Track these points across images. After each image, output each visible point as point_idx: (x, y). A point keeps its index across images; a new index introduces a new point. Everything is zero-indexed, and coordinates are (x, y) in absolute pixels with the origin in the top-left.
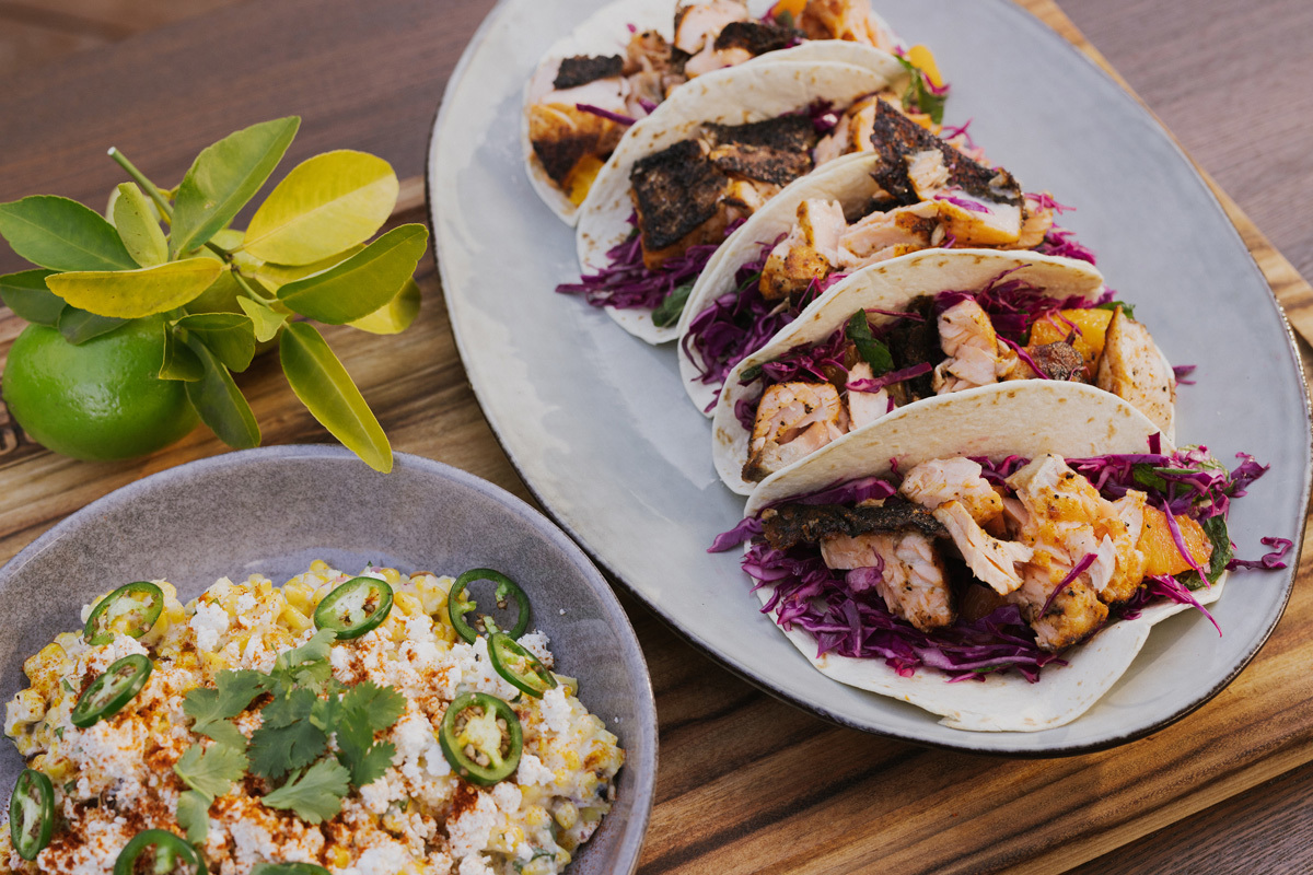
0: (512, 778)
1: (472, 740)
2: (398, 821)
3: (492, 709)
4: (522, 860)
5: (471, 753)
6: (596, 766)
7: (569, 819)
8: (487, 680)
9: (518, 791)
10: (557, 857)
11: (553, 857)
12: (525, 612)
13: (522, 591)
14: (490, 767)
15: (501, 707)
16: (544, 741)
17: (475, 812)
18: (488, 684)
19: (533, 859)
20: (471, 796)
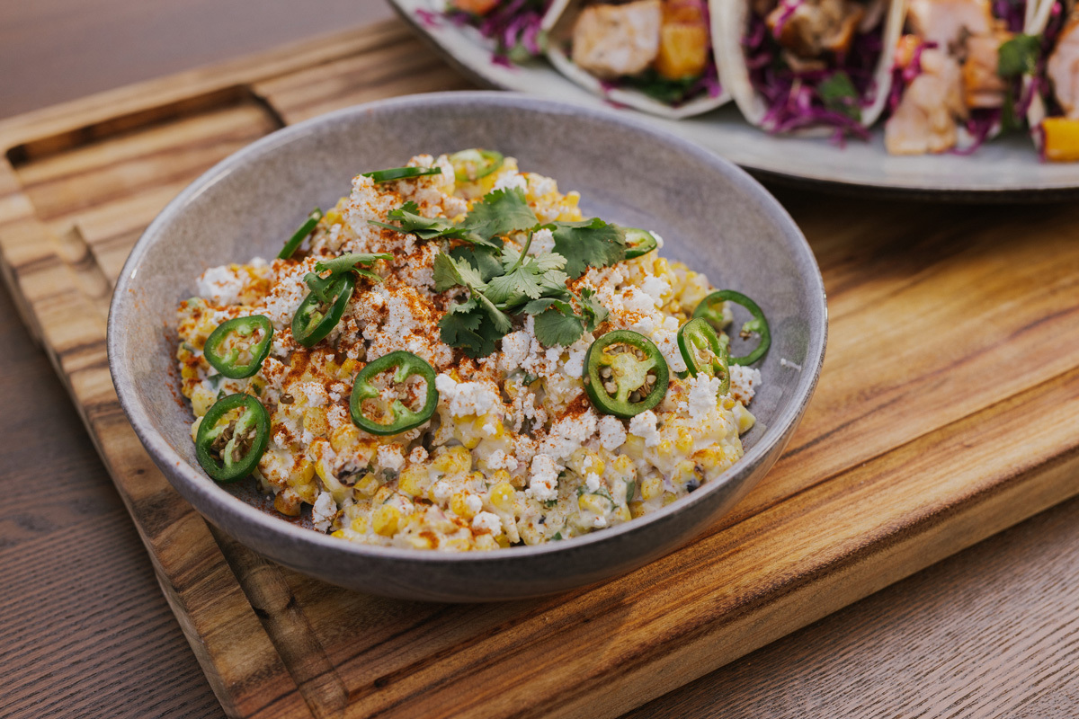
0: (625, 420)
1: (615, 366)
2: (515, 386)
3: (652, 363)
4: (587, 488)
5: (606, 374)
6: (700, 460)
7: (650, 489)
8: (667, 341)
9: (624, 434)
10: (617, 510)
11: (614, 507)
12: (759, 352)
13: (770, 337)
14: (613, 396)
15: (661, 366)
16: (675, 415)
17: (575, 420)
18: (665, 345)
19: (595, 493)
20: (581, 406)
